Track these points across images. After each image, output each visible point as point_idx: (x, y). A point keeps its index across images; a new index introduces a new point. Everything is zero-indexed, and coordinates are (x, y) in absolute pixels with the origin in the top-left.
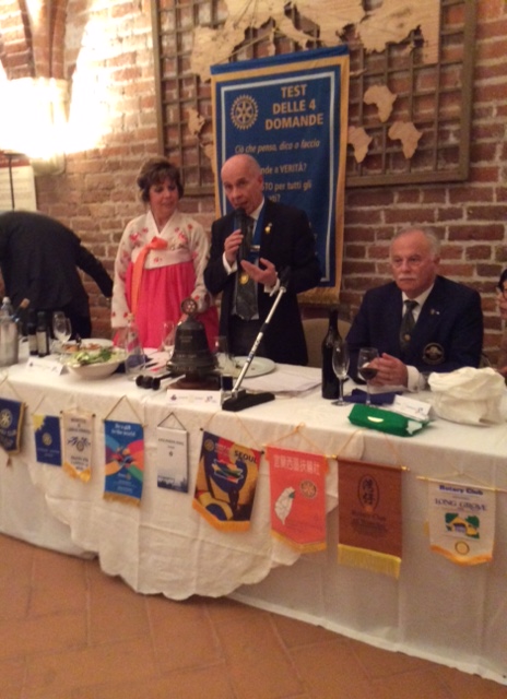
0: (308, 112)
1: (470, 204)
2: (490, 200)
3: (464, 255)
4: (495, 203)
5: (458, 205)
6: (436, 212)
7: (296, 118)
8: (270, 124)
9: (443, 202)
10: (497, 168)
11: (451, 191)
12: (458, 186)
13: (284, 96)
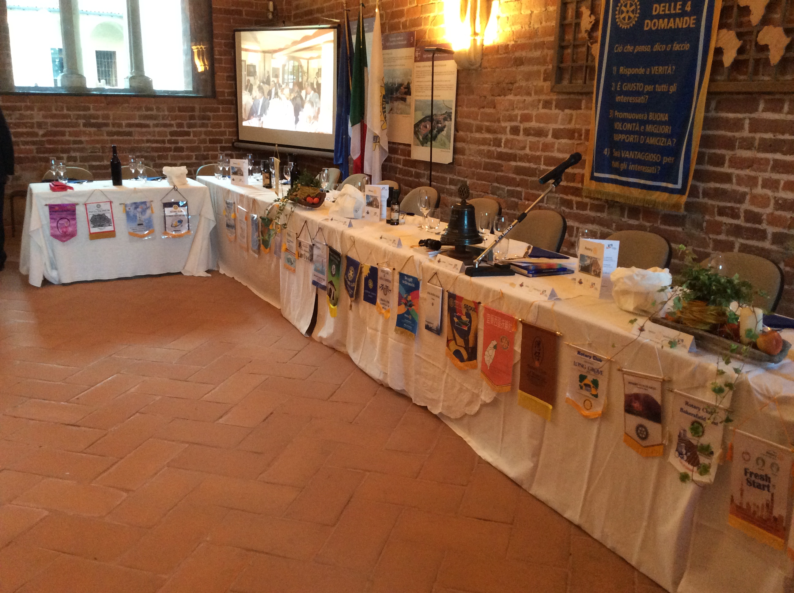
0: (683, 14)
7: (672, 20)
8: (648, 25)
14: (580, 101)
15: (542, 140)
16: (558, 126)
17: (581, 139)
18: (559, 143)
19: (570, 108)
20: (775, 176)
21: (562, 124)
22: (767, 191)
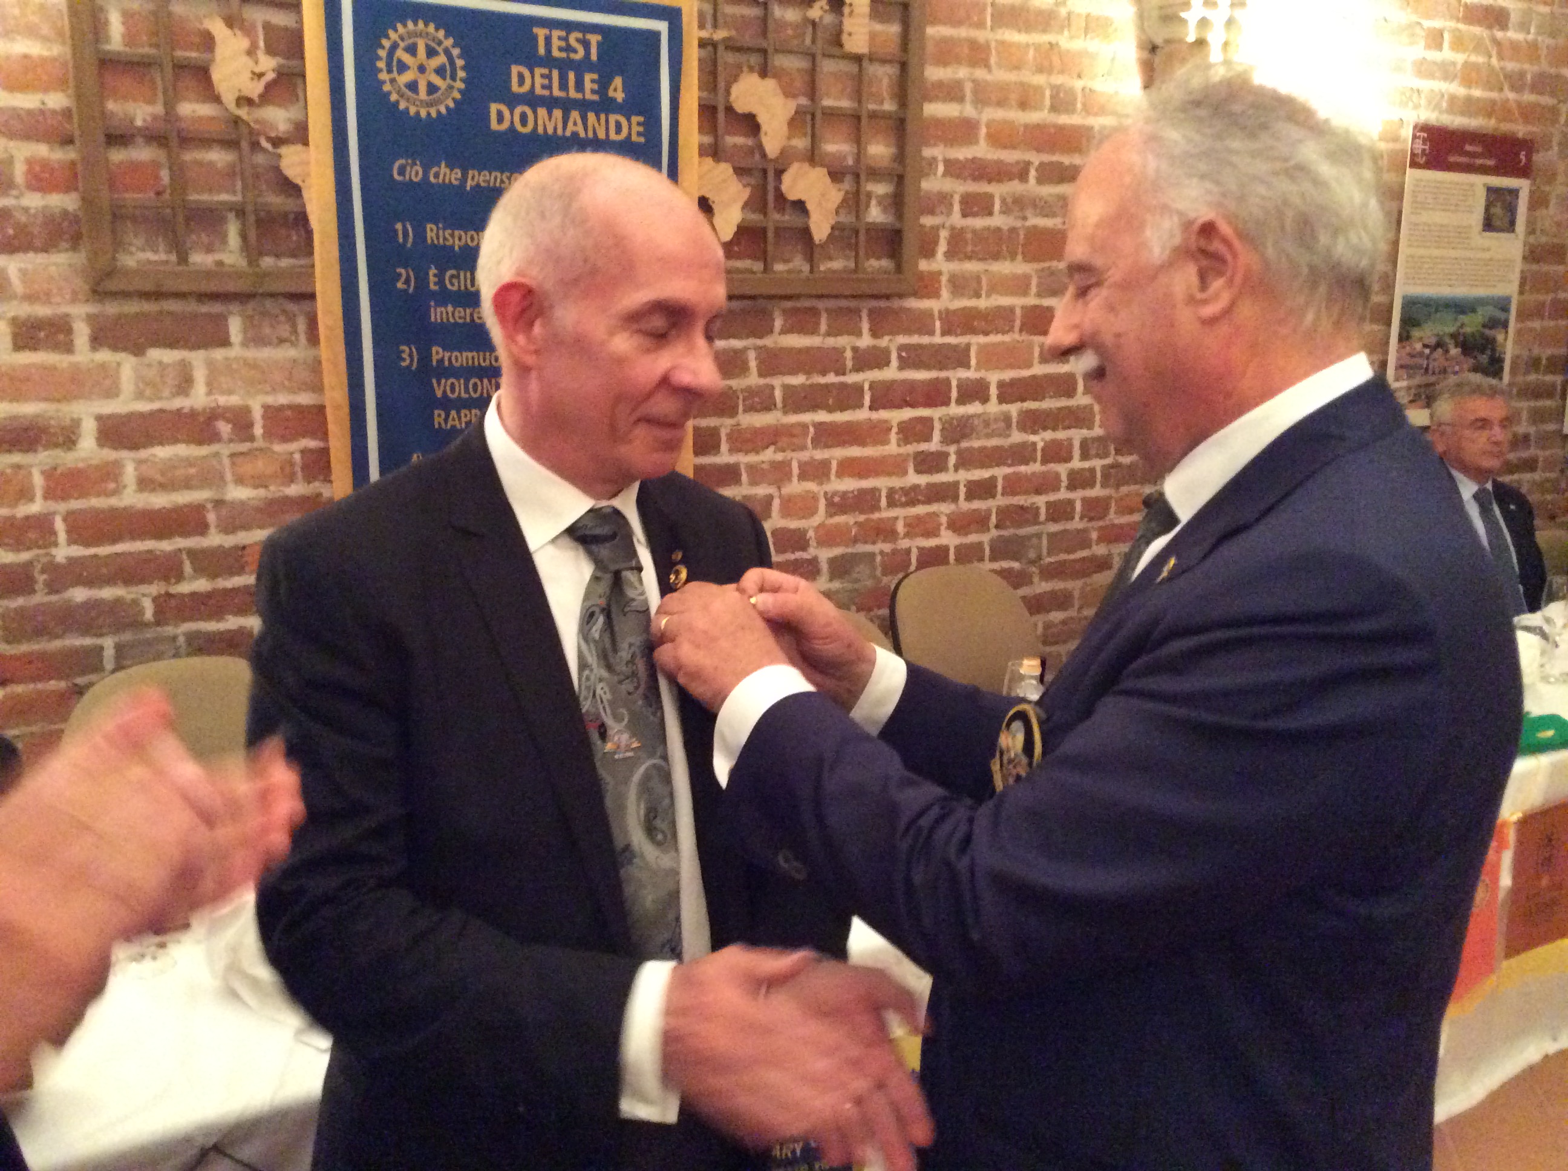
0: (605, 106)
1: (902, 339)
2: (931, 333)
3: (893, 436)
4: (938, 339)
5: (884, 342)
6: (849, 354)
8: (502, 117)
9: (859, 334)
10: (940, 273)
11: (871, 312)
12: (883, 304)
13: (542, 51)
14: (220, 321)
15: (38, 461)
16: (122, 405)
17: (252, 438)
18: (140, 462)
19: (172, 345)
20: (820, 455)
21: (140, 395)
22: (811, 486)
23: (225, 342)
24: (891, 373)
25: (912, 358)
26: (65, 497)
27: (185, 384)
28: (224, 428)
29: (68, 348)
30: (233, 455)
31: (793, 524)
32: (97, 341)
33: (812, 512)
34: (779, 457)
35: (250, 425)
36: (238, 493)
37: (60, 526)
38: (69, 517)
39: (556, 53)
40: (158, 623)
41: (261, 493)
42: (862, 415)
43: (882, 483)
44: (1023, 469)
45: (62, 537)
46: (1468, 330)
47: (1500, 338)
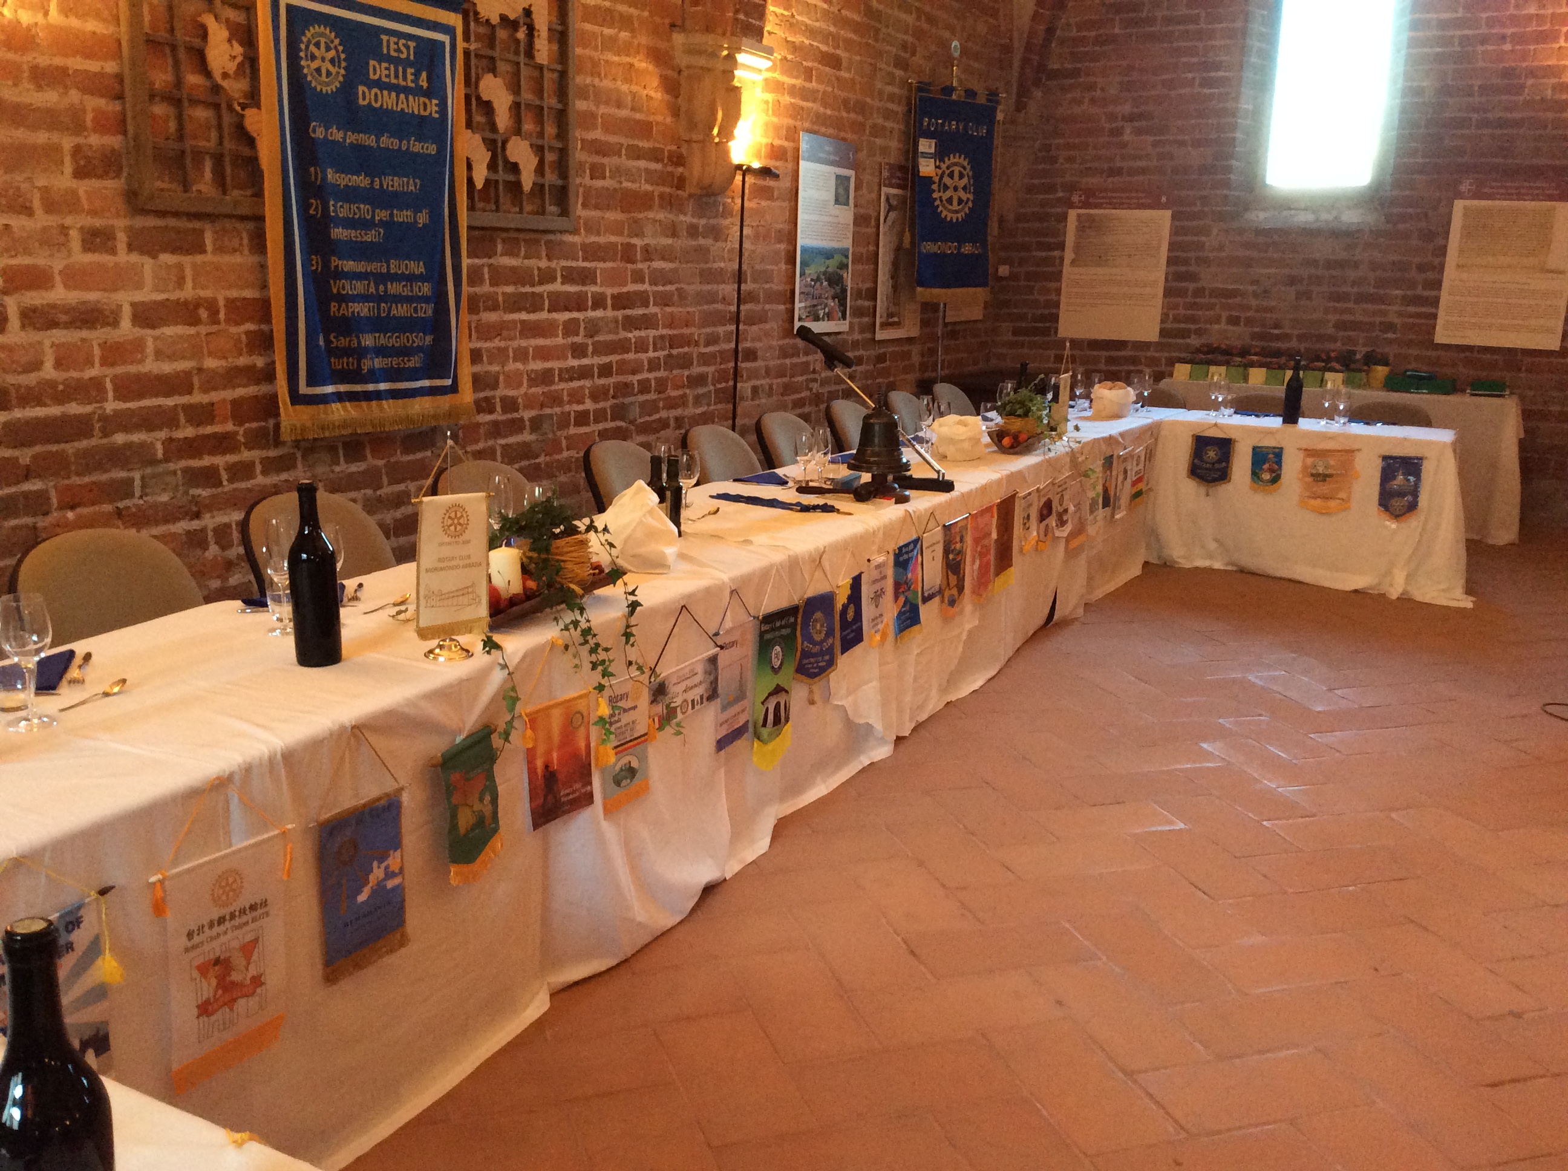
1: (564, 263)
2: (577, 259)
3: (560, 331)
4: (580, 264)
5: (554, 264)
6: (536, 272)
8: (366, 96)
9: (540, 258)
10: (580, 218)
11: (547, 243)
12: (553, 237)
13: (385, 52)
14: (200, 234)
15: (97, 336)
16: (147, 295)
17: (218, 323)
18: (156, 339)
19: (174, 251)
20: (524, 343)
21: (157, 289)
22: (519, 366)
23: (202, 250)
24: (557, 286)
25: (569, 276)
26: (113, 364)
27: (180, 282)
28: (203, 314)
29: (113, 251)
30: (207, 334)
31: (511, 393)
32: (130, 248)
33: (520, 385)
34: (503, 344)
35: (218, 312)
36: (210, 363)
37: (109, 386)
38: (115, 379)
39: (393, 53)
40: (167, 459)
41: (223, 363)
42: (544, 315)
43: (555, 364)
44: (626, 356)
45: (110, 395)
46: (830, 270)
47: (845, 275)
